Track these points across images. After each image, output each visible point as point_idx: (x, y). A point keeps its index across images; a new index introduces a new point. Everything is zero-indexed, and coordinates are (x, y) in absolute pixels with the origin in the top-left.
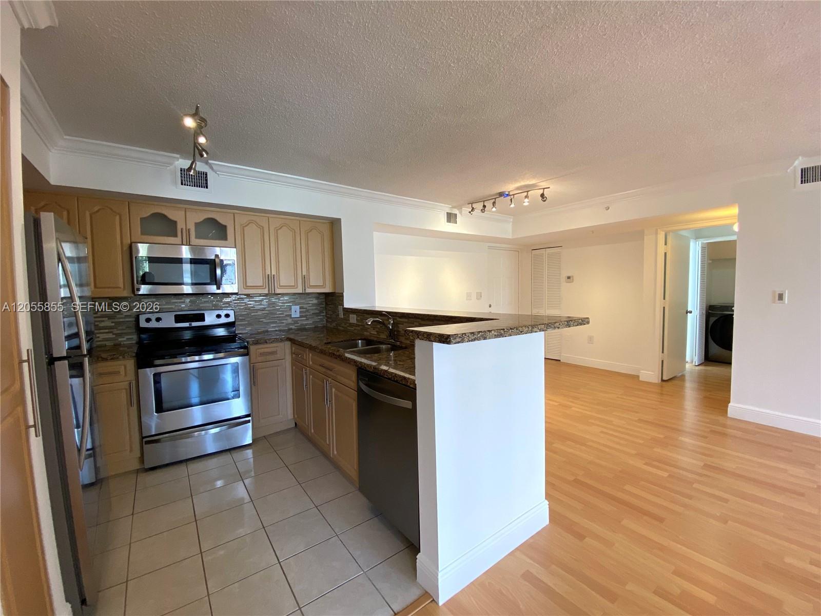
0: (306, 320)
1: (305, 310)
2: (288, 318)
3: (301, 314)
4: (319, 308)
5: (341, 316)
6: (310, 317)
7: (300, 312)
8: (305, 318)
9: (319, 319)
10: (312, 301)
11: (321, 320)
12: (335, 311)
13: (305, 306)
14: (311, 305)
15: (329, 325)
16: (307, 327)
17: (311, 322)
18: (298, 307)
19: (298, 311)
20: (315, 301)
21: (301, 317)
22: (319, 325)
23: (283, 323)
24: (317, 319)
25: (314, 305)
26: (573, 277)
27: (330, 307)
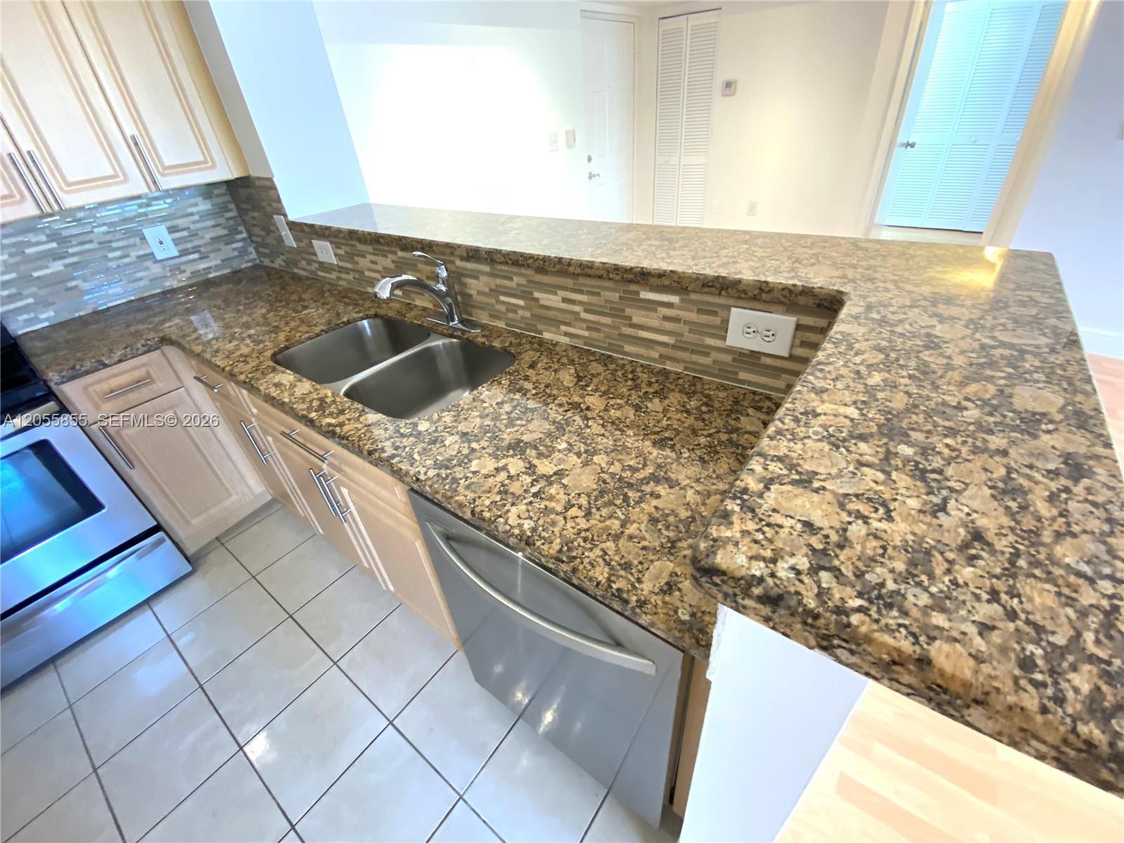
0: (200, 259)
1: (185, 233)
2: (149, 263)
3: (182, 247)
4: (222, 221)
5: (290, 241)
6: (210, 248)
7: (176, 242)
8: (196, 256)
9: (234, 249)
10: (196, 205)
11: (243, 252)
12: (269, 229)
13: (181, 222)
14: (196, 217)
15: (267, 262)
16: (211, 276)
17: (219, 262)
18: (162, 230)
19: (168, 238)
20: (204, 206)
21: (184, 253)
22: (243, 266)
23: (141, 279)
24: (229, 251)
25: (204, 216)
26: (736, 81)
27: (253, 218)
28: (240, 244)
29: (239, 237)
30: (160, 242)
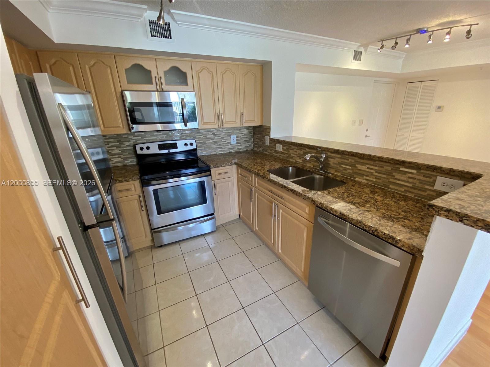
0: (240, 145)
1: (239, 138)
2: (229, 144)
4: (248, 136)
6: (244, 143)
7: (237, 140)
11: (250, 145)
13: (240, 135)
15: (256, 149)
16: (241, 150)
17: (244, 147)
18: (235, 136)
20: (246, 131)
21: (237, 143)
22: (249, 149)
23: (226, 148)
24: (247, 144)
25: (245, 134)
26: (443, 106)
27: (258, 136)
28: (250, 143)
29: (251, 141)
30: (234, 139)
